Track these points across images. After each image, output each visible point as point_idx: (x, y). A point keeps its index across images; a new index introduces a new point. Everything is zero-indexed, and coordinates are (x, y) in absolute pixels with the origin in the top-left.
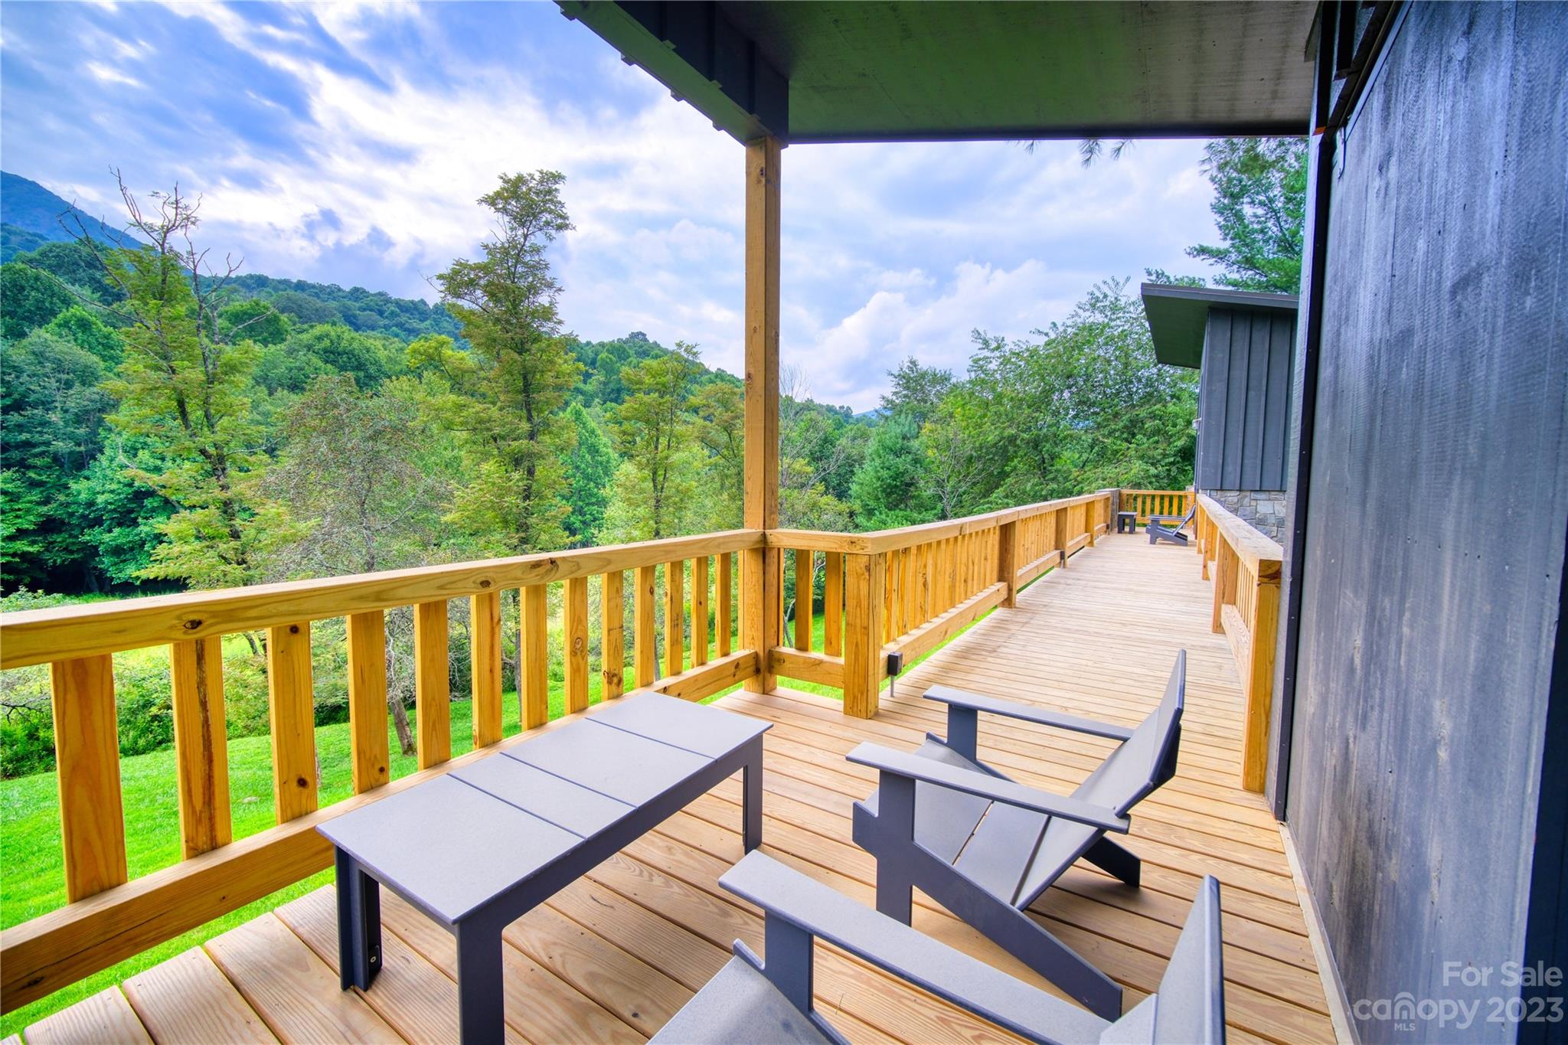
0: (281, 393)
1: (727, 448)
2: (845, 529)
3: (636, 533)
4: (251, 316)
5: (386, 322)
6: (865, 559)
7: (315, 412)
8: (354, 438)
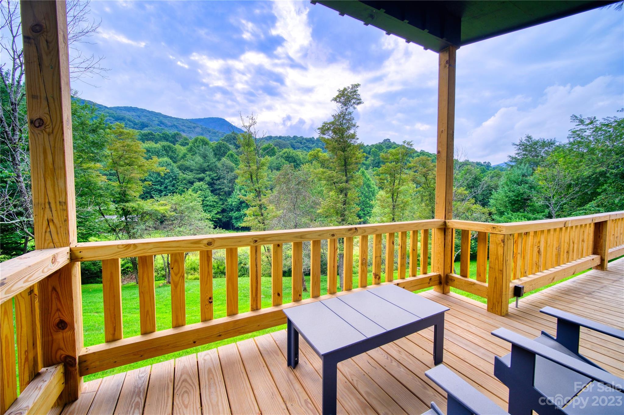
0: (274, 171)
1: (425, 184)
2: (487, 221)
3: (385, 219)
4: (268, 149)
5: (303, 146)
6: (502, 236)
7: (283, 177)
8: (293, 184)
